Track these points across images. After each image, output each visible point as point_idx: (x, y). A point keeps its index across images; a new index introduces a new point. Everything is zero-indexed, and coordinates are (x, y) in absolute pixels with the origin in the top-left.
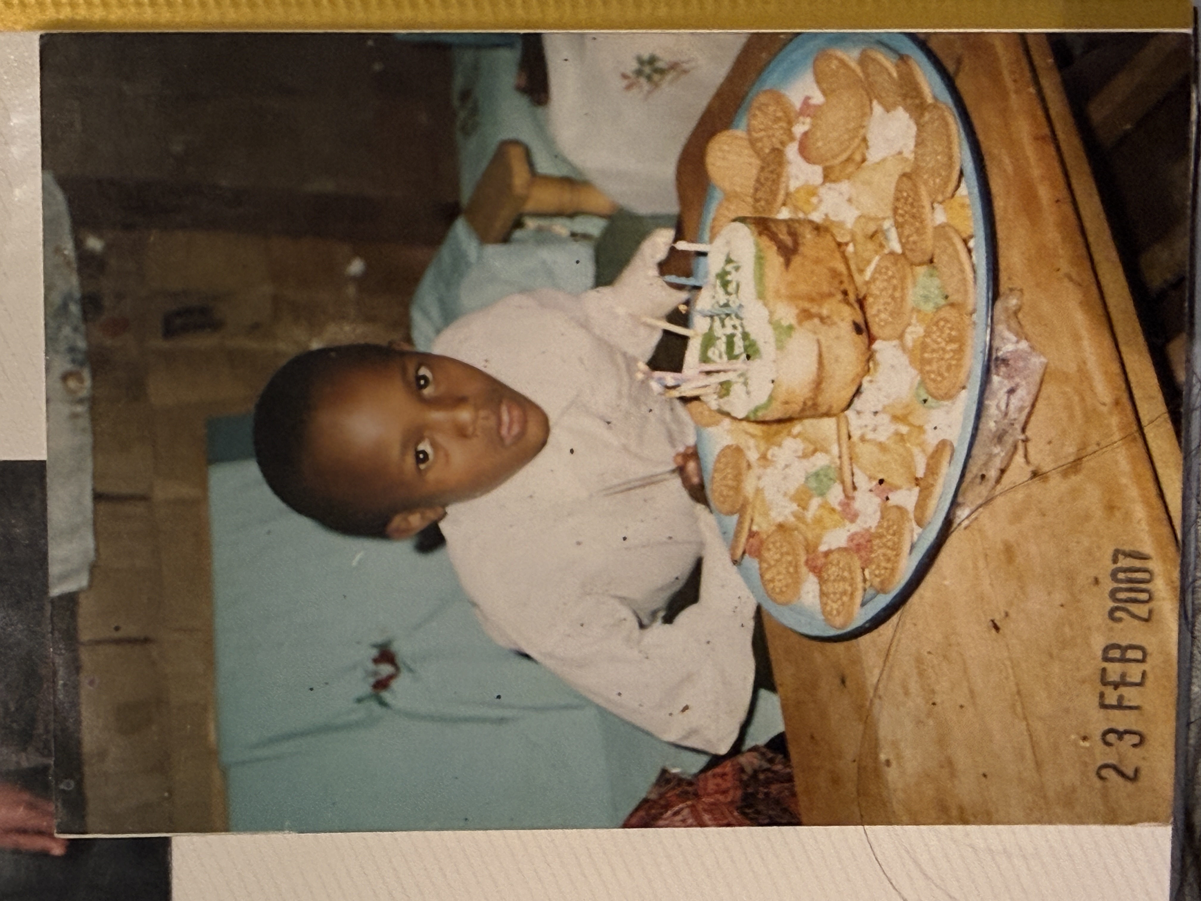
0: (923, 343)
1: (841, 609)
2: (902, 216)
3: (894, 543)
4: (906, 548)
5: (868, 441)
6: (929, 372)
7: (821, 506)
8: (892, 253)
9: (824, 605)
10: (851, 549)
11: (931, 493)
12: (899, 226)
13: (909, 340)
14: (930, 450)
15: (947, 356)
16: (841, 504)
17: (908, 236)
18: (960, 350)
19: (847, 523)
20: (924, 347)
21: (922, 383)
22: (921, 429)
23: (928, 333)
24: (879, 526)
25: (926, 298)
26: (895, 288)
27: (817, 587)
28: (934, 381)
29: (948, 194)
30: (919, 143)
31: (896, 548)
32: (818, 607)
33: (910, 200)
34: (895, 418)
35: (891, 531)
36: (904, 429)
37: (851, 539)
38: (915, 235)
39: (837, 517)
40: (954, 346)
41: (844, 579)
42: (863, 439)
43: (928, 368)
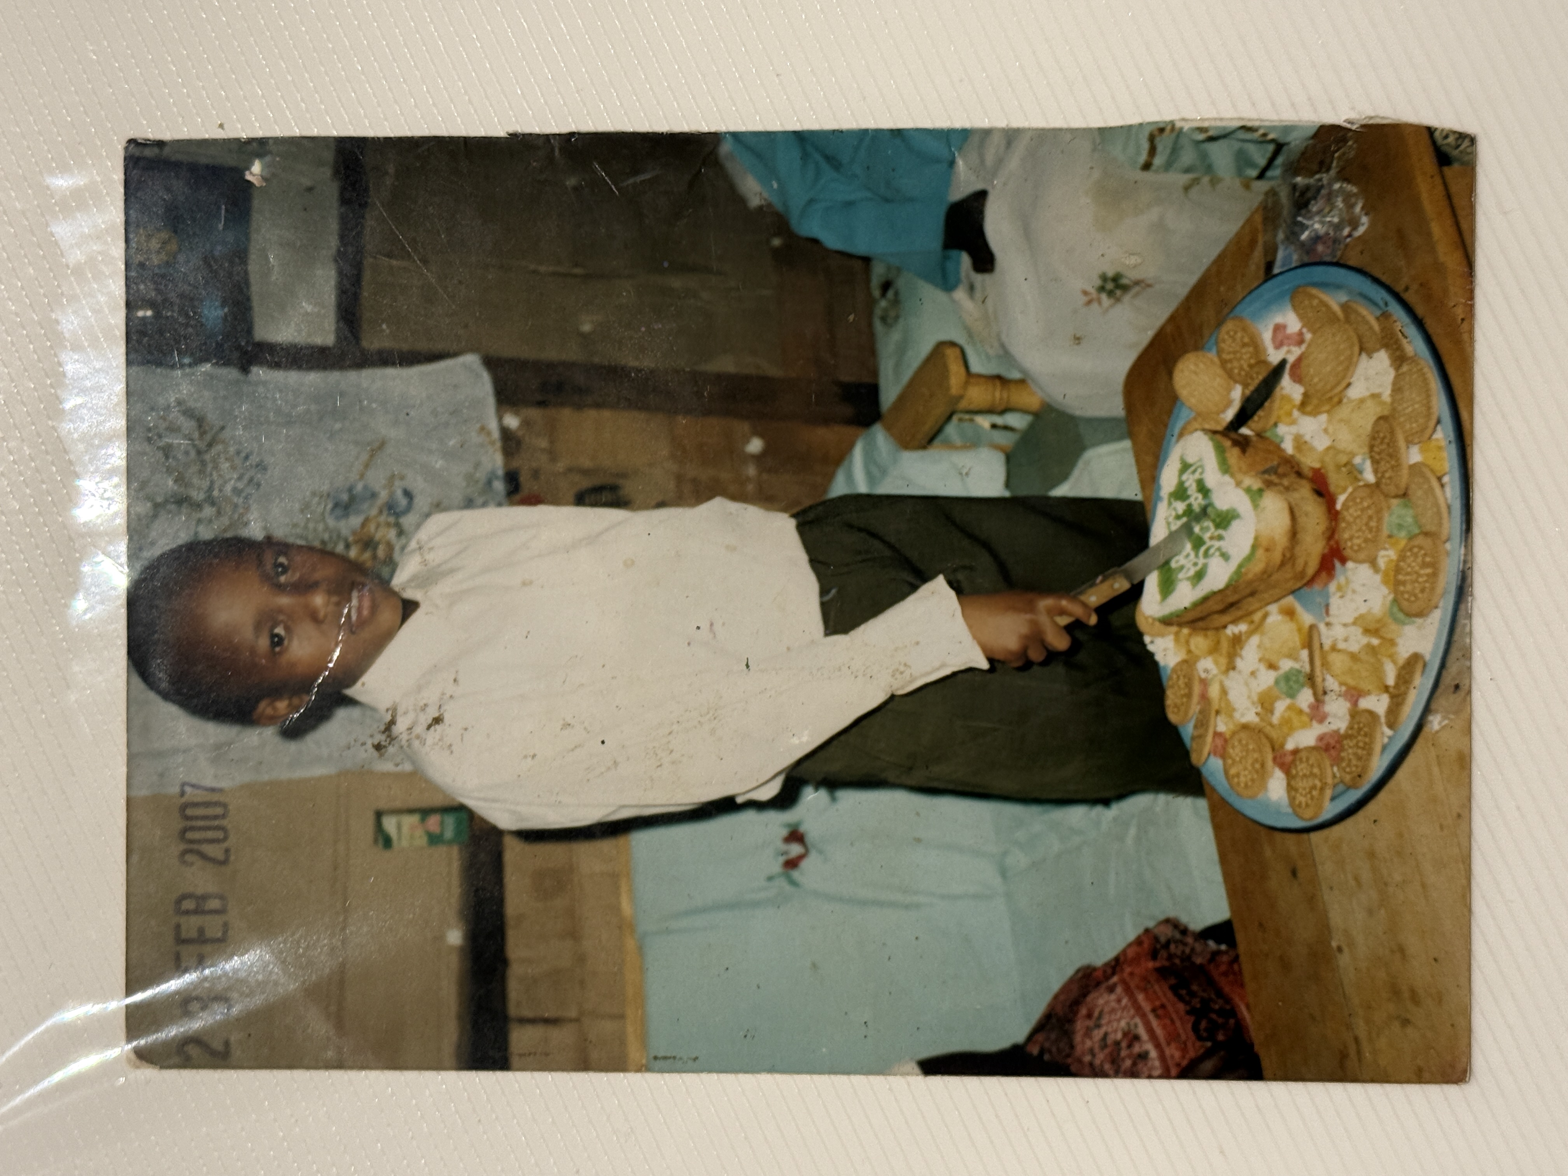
0: (1397, 566)
1: (1310, 802)
2: (1379, 453)
3: (1365, 743)
4: (1378, 748)
5: (1339, 651)
6: (1403, 593)
7: (1289, 708)
8: (1367, 485)
9: (1292, 799)
10: (1321, 748)
11: (1404, 699)
12: (1375, 462)
13: (1382, 563)
14: (1401, 661)
15: (1421, 580)
16: (1312, 707)
17: (1384, 472)
18: (1435, 575)
19: (1315, 723)
20: (1398, 570)
21: (1395, 600)
22: (1392, 643)
23: (1402, 557)
24: (1350, 727)
25: (1400, 526)
26: (1370, 518)
27: (1284, 783)
28: (1408, 600)
29: (1427, 436)
30: (1397, 389)
31: (1368, 748)
32: (1285, 800)
33: (1386, 441)
34: (1367, 631)
35: (1362, 733)
36: (1375, 642)
37: (1321, 738)
38: (1390, 471)
39: (1305, 719)
40: (1429, 571)
41: (1313, 775)
42: (1334, 648)
43: (1402, 588)
